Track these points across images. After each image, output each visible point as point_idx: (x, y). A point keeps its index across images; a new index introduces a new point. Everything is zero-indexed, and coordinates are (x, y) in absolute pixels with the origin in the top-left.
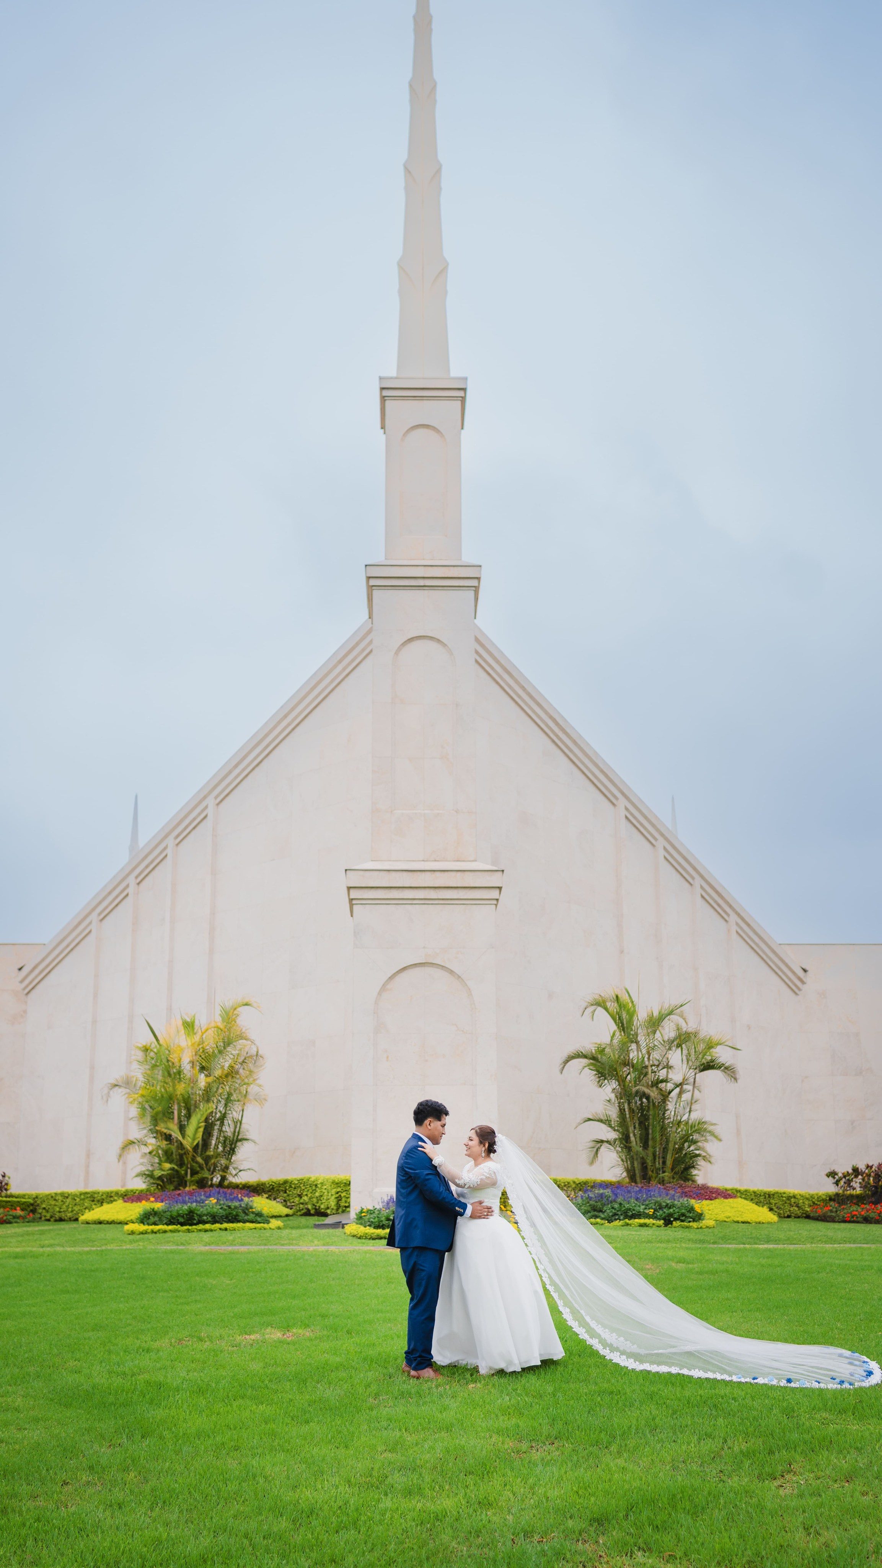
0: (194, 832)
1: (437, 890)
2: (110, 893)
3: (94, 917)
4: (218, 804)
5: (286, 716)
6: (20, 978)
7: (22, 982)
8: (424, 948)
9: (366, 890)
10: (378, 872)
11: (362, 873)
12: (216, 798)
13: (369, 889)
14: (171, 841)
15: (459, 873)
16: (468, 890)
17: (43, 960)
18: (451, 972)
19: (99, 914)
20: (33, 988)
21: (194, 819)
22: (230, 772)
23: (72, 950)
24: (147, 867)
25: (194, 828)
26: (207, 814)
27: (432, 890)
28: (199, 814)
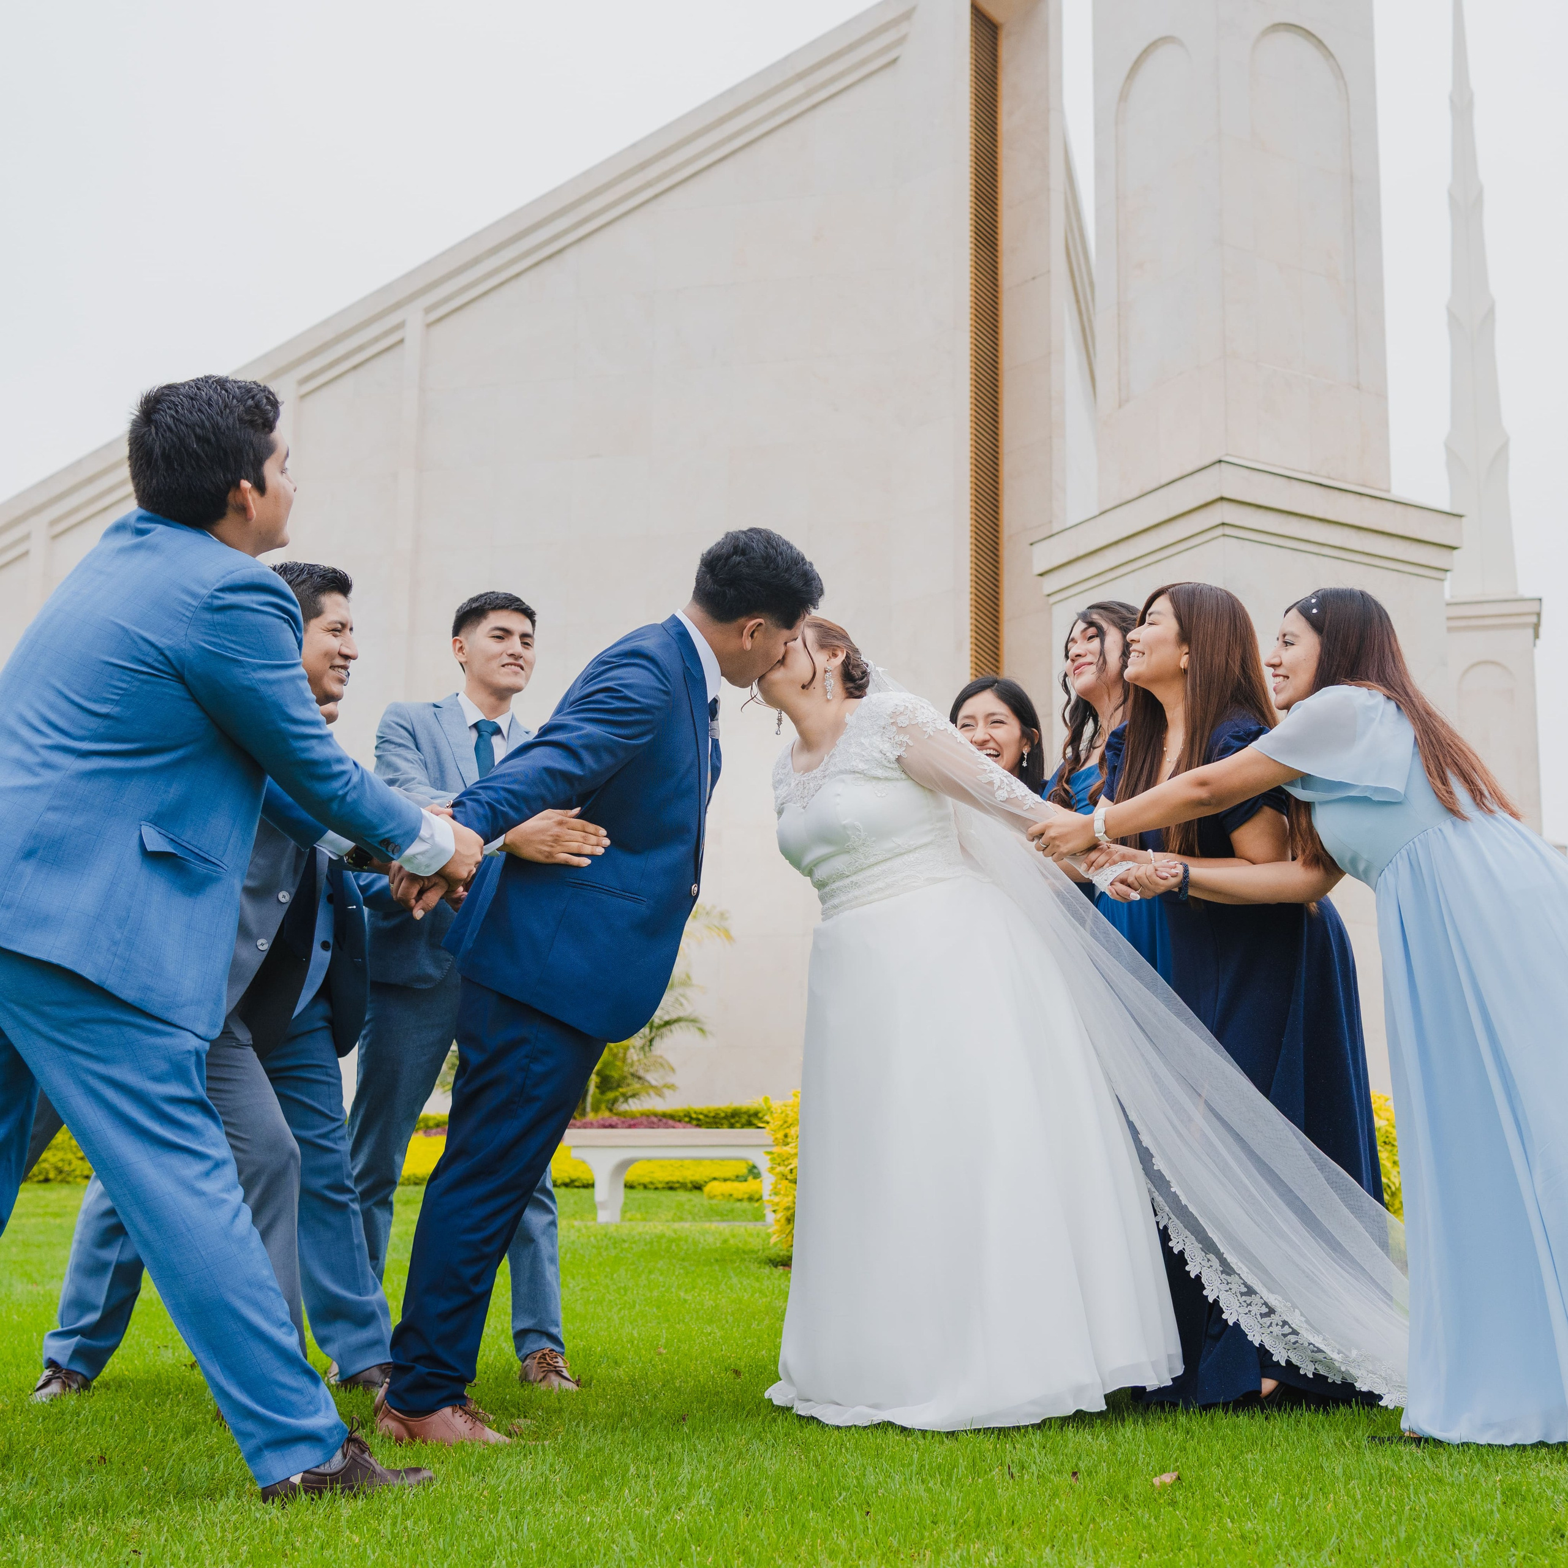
1: (1362, 534)
2: (90, 480)
3: (38, 526)
4: (429, 325)
5: (643, 166)
9: (1249, 511)
10: (1272, 477)
11: (1247, 473)
12: (428, 310)
13: (1253, 510)
15: (1399, 508)
16: (1408, 542)
19: (53, 523)
21: (361, 348)
22: (476, 261)
25: (355, 367)
26: (402, 341)
27: (1352, 533)
28: (376, 340)
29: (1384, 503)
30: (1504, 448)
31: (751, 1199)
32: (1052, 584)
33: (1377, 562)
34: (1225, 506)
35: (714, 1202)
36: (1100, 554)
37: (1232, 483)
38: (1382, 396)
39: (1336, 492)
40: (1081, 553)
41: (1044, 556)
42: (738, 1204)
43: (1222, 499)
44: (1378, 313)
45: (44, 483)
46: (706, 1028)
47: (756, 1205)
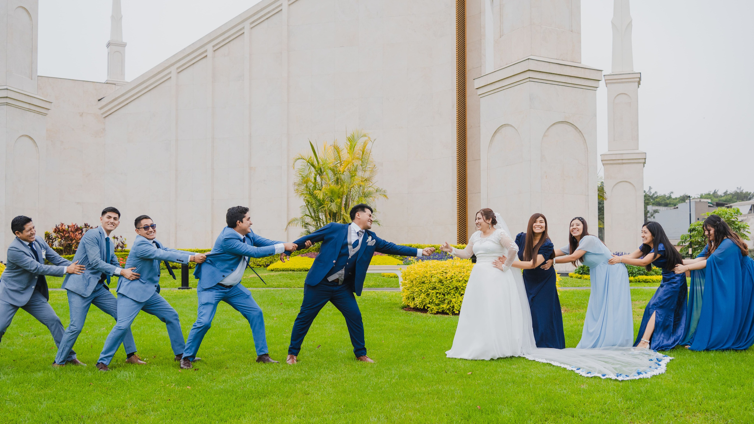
0: (266, 21)
1: (571, 78)
2: (188, 55)
3: (173, 69)
4: (289, 5)
6: (100, 106)
7: (101, 109)
8: (564, 112)
9: (537, 73)
10: (544, 63)
11: (537, 62)
12: (289, 0)
13: (539, 73)
14: (247, 25)
15: (583, 69)
16: (586, 80)
17: (123, 95)
18: (576, 128)
19: (178, 68)
20: (110, 114)
21: (269, 12)
23: (150, 90)
24: (224, 40)
25: (267, 19)
26: (281, 10)
27: (569, 78)
28: (274, 10)
29: (578, 68)
30: (631, 22)
31: (395, 277)
32: (480, 92)
33: (576, 86)
34: (530, 72)
35: (385, 278)
36: (494, 84)
37: (532, 65)
38: (579, 33)
39: (564, 66)
40: (488, 83)
41: (478, 83)
42: (391, 278)
43: (529, 70)
44: (579, 8)
45: (174, 56)
46: (380, 223)
47: (396, 279)
